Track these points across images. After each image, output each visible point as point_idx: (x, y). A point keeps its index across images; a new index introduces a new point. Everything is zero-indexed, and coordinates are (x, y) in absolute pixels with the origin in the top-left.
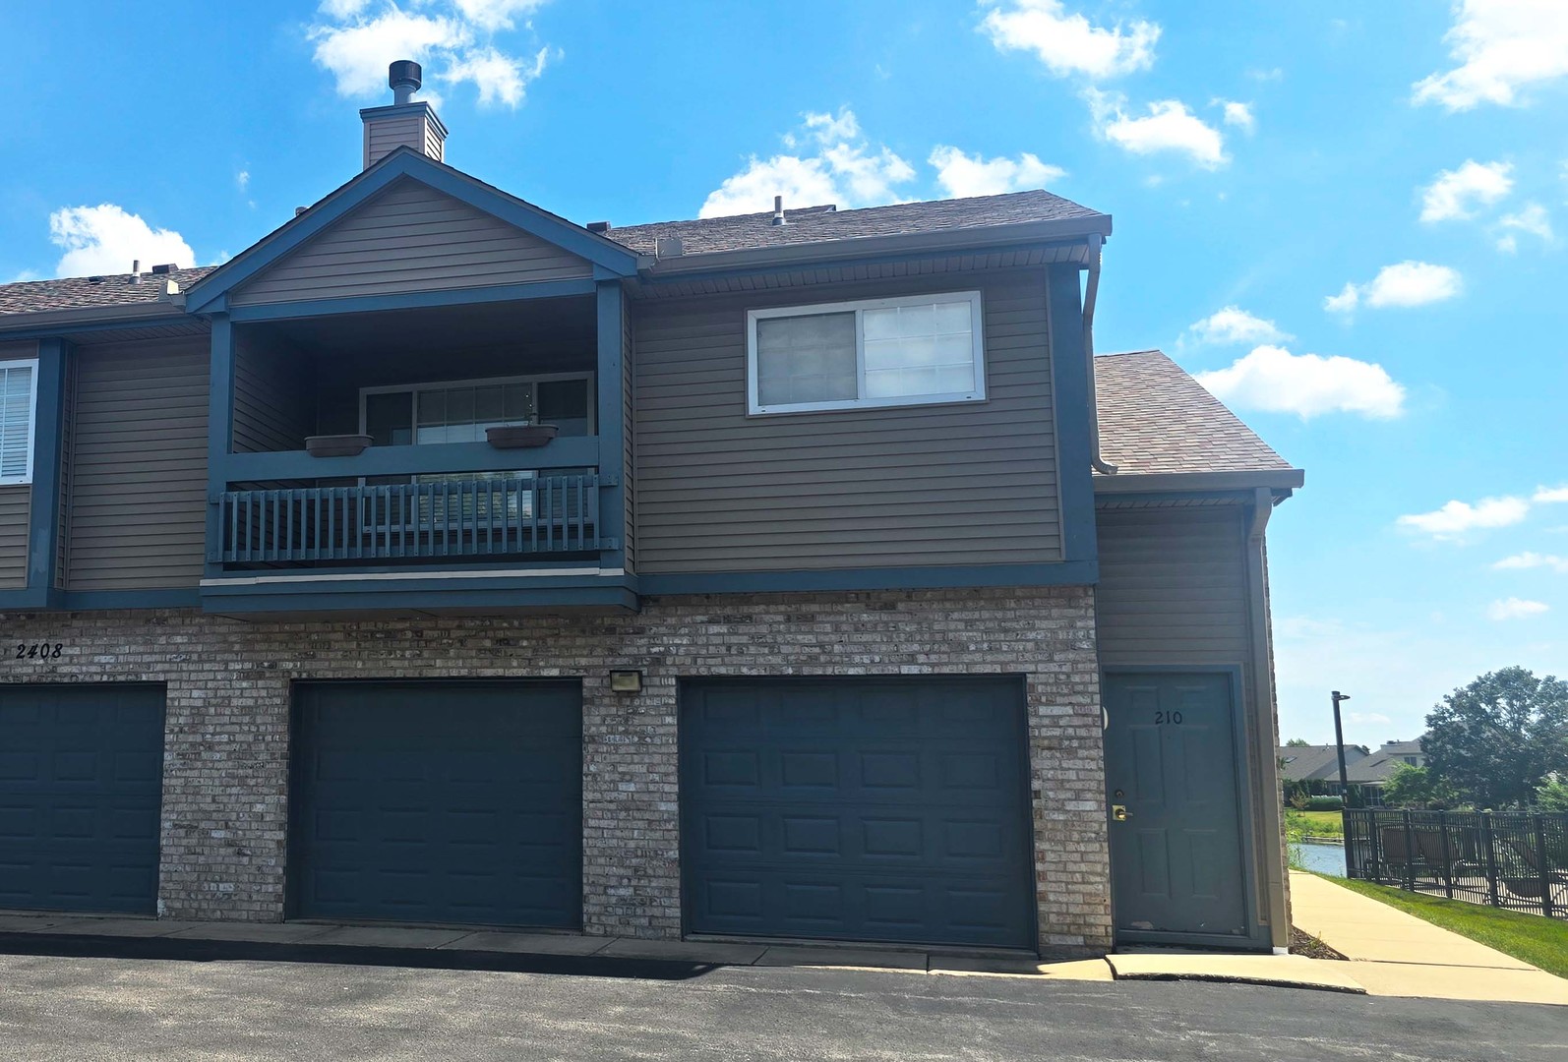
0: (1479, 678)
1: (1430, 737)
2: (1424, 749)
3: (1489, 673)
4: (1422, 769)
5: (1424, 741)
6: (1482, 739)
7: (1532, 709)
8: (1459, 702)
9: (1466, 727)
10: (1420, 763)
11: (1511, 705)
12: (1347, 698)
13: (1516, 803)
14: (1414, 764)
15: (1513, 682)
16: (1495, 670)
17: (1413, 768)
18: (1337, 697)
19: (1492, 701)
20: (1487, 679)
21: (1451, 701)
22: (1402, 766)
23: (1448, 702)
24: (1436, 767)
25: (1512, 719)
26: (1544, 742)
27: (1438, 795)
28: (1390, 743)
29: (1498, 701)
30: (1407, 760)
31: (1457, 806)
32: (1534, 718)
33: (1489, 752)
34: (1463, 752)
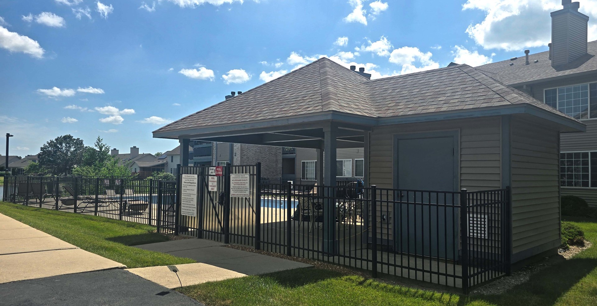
0: (58, 137)
1: (41, 154)
2: (39, 157)
3: (62, 136)
4: (37, 163)
5: (39, 155)
6: (57, 155)
7: (72, 147)
8: (51, 144)
9: (52, 151)
10: (37, 162)
11: (66, 146)
12: (12, 136)
13: (64, 173)
14: (35, 162)
15: (67, 139)
16: (63, 135)
17: (35, 163)
18: (8, 135)
19: (61, 144)
20: (60, 137)
21: (49, 144)
22: (30, 162)
23: (47, 144)
24: (42, 163)
25: (66, 150)
26: (74, 157)
27: (41, 171)
28: (28, 155)
29: (63, 144)
30: (33, 161)
31: (46, 175)
32: (72, 149)
33: (58, 159)
34: (51, 159)
